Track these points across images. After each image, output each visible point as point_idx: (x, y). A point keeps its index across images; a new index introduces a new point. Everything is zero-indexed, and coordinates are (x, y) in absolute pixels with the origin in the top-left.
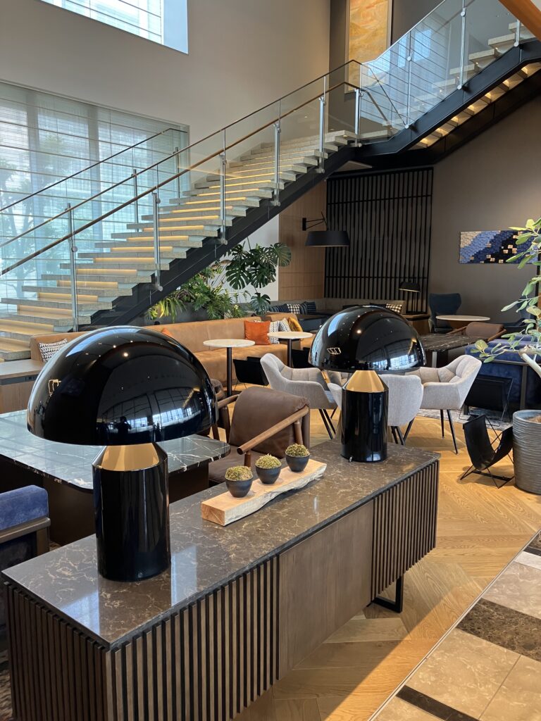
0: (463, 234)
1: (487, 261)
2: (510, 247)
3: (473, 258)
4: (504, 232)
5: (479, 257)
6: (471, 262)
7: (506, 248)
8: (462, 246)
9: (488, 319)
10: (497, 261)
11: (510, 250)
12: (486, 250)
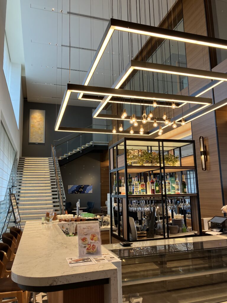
0: (68, 186)
1: (75, 193)
2: (81, 189)
3: (71, 192)
4: (79, 186)
5: (73, 192)
6: (71, 193)
7: (80, 189)
8: (68, 189)
9: (82, 211)
10: (78, 193)
11: (81, 190)
12: (75, 190)
